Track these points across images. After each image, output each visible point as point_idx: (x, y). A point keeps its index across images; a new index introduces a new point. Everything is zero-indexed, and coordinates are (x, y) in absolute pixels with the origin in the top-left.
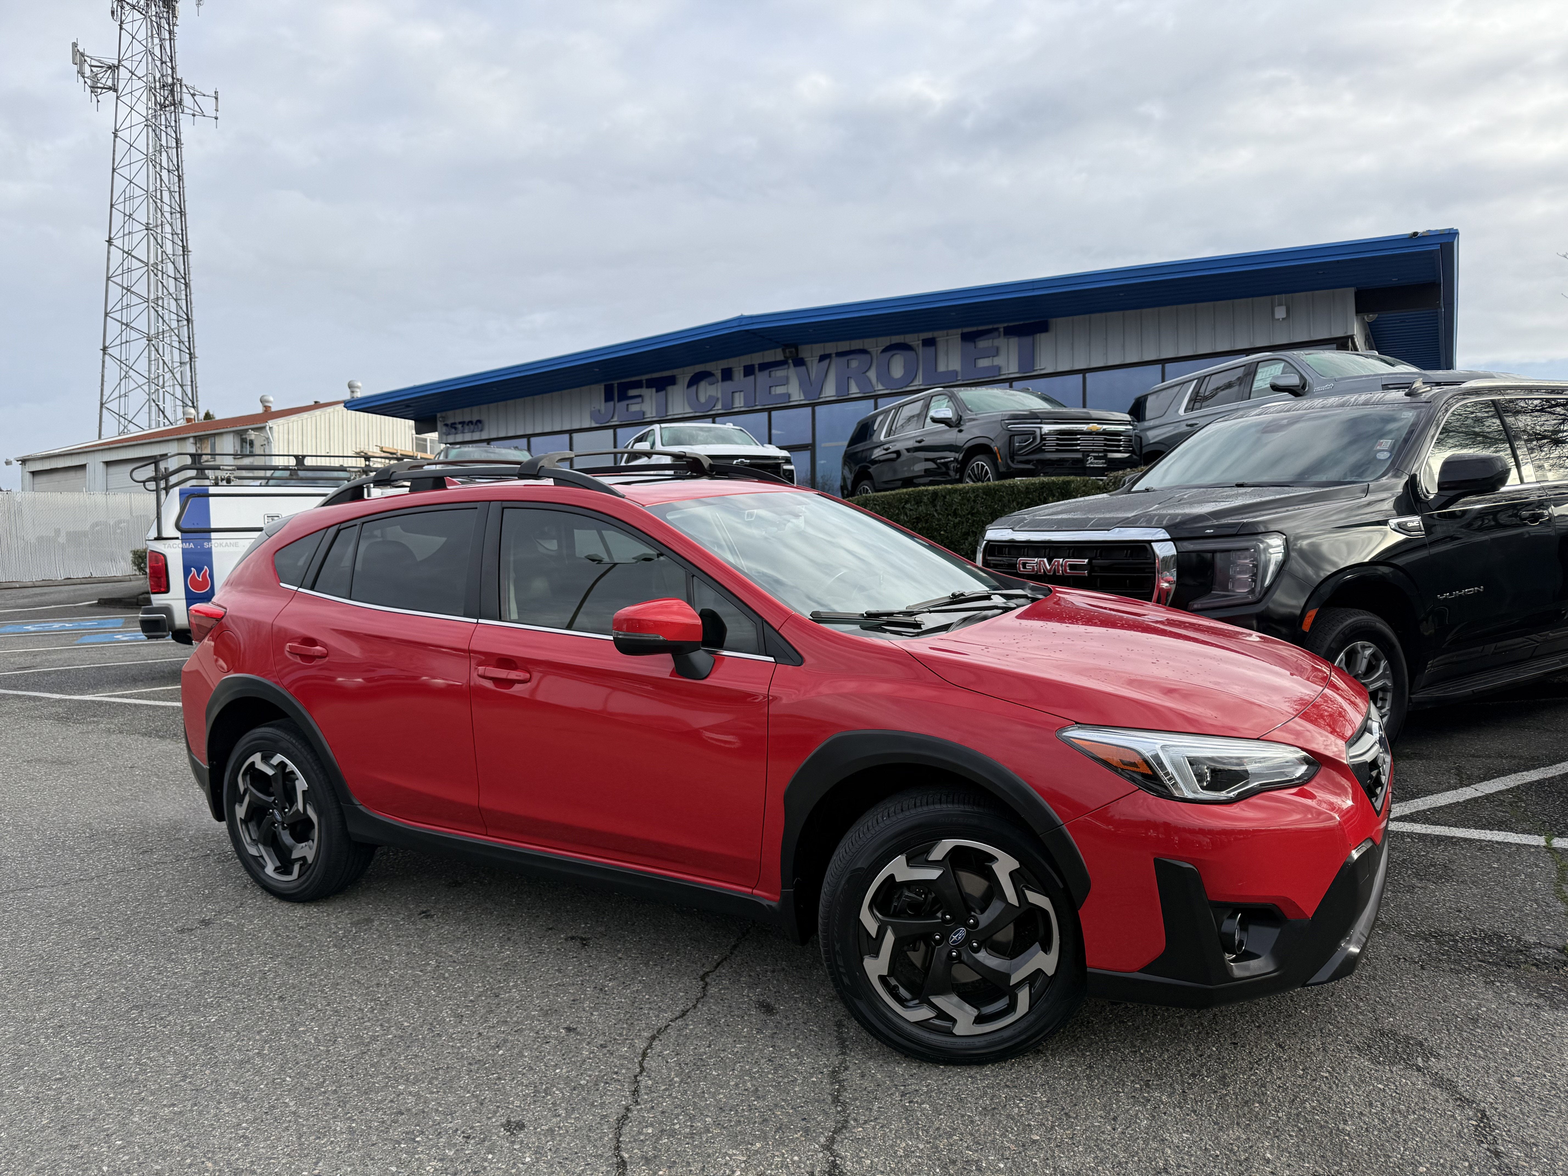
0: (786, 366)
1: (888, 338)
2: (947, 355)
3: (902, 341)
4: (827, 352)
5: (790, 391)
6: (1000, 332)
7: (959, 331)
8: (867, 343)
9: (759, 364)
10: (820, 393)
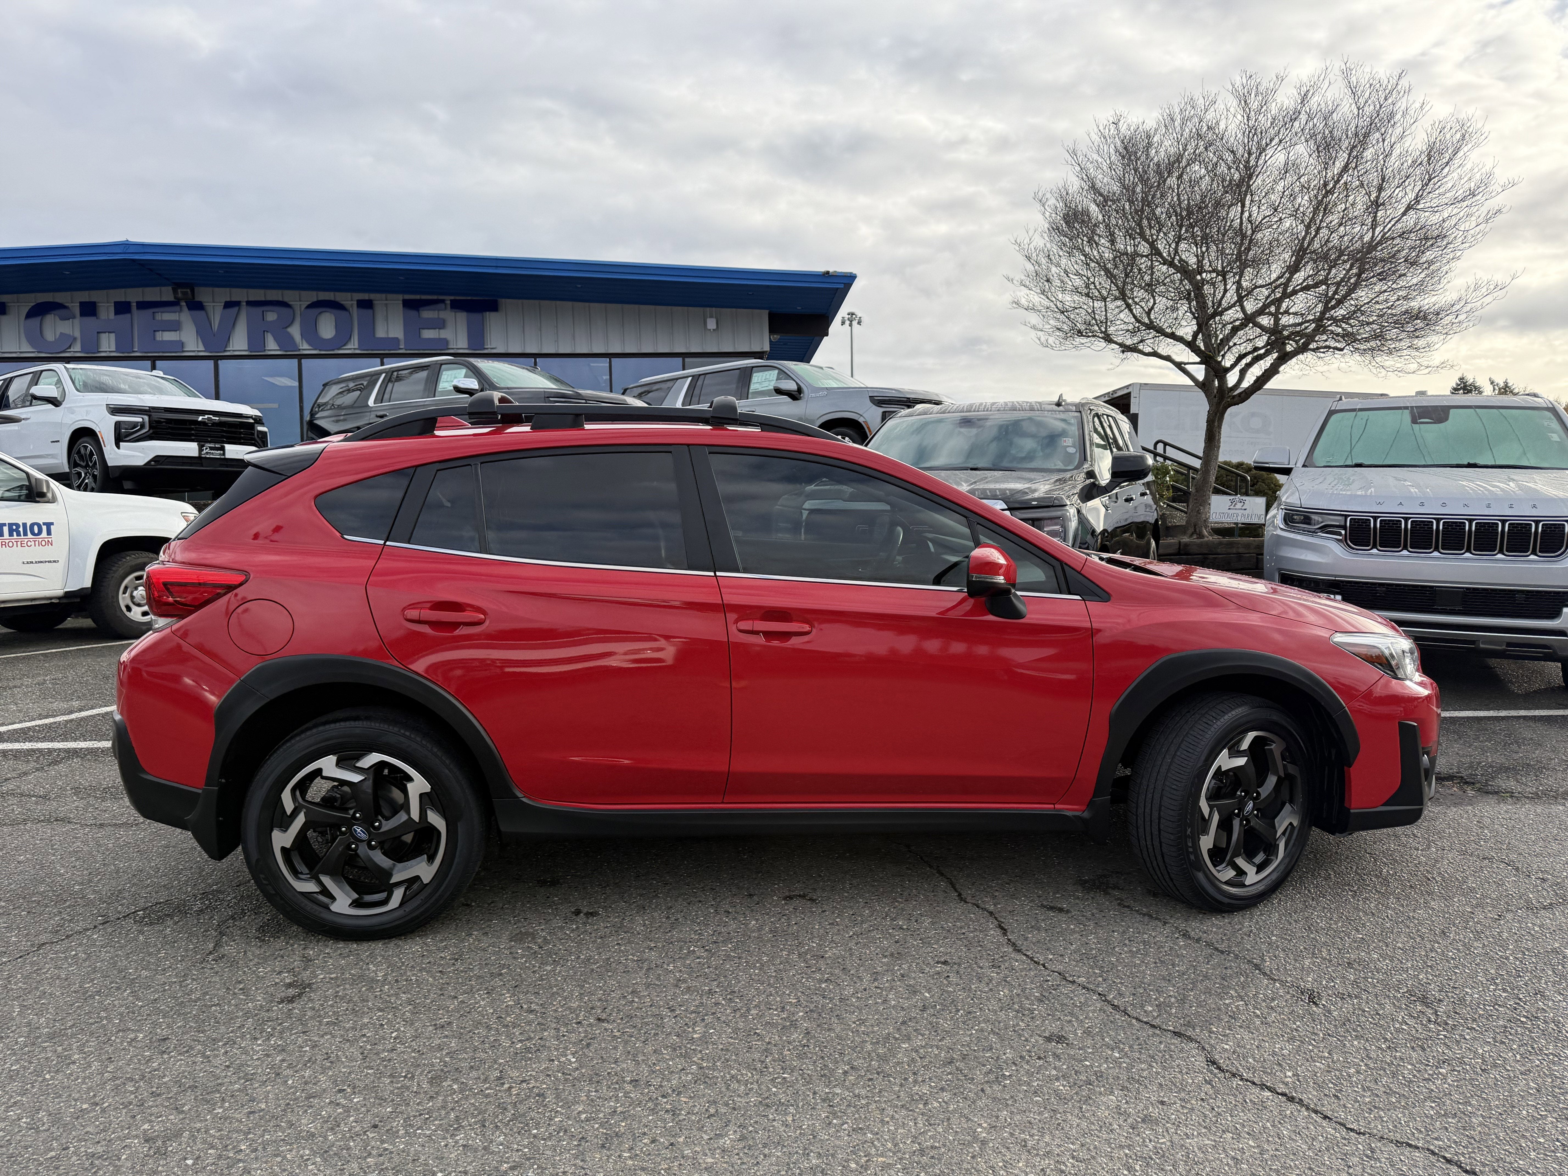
0: (177, 308)
1: (314, 293)
2: (387, 320)
3: (332, 299)
4: (234, 299)
5: (183, 339)
6: (446, 304)
7: (401, 297)
8: (288, 296)
9: (138, 303)
10: (226, 347)
